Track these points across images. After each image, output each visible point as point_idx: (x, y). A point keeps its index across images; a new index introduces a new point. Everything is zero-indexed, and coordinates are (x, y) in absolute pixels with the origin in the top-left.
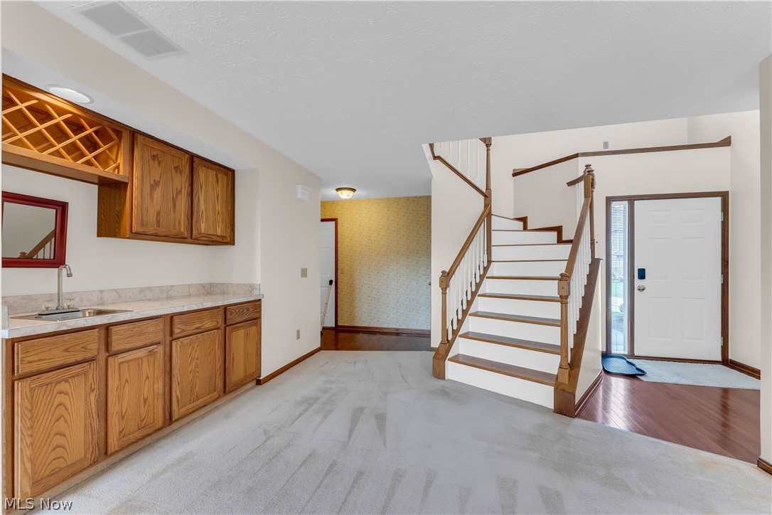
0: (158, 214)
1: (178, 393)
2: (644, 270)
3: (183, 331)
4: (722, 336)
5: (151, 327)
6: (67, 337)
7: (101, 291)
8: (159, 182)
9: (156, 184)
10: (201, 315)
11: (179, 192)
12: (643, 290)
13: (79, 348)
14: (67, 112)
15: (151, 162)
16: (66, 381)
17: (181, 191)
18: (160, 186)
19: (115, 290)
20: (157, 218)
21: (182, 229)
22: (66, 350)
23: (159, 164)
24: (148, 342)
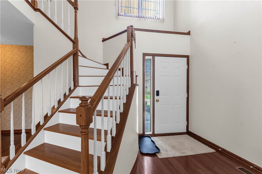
2: (159, 91)
4: (187, 121)
12: (158, 101)
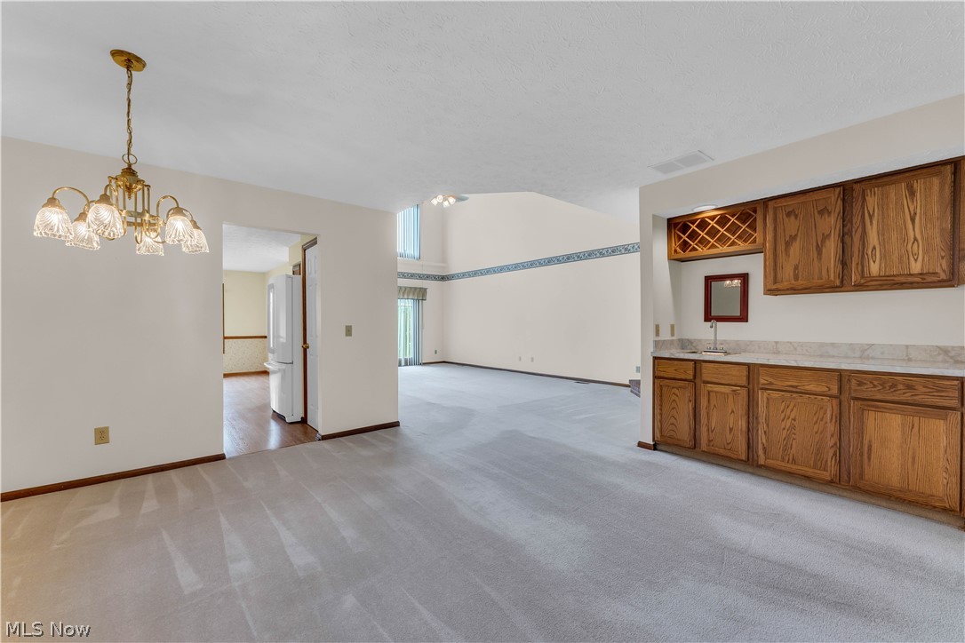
0: (796, 268)
1: (764, 441)
3: (771, 384)
5: (734, 371)
6: (676, 362)
7: (776, 343)
8: (796, 235)
9: (793, 238)
10: (799, 374)
11: (826, 237)
13: (682, 371)
14: (716, 216)
15: (786, 219)
16: (677, 388)
17: (829, 235)
18: (798, 239)
19: (791, 343)
20: (794, 271)
21: (832, 278)
22: (676, 370)
23: (796, 218)
24: (733, 383)
